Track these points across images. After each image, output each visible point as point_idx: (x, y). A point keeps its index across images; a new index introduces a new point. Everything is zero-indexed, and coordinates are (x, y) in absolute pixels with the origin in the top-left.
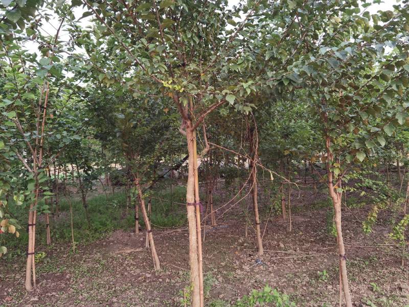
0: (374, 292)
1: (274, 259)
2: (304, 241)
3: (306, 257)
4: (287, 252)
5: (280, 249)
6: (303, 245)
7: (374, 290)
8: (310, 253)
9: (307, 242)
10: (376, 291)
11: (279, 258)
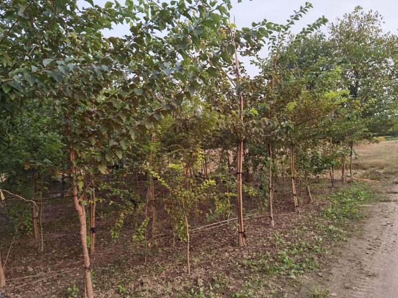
0: (120, 294)
1: (19, 287)
2: (57, 259)
3: (58, 276)
4: (35, 276)
5: (28, 274)
6: (56, 263)
7: (120, 292)
8: (62, 270)
9: (60, 259)
10: (122, 292)
11: (26, 284)
